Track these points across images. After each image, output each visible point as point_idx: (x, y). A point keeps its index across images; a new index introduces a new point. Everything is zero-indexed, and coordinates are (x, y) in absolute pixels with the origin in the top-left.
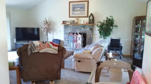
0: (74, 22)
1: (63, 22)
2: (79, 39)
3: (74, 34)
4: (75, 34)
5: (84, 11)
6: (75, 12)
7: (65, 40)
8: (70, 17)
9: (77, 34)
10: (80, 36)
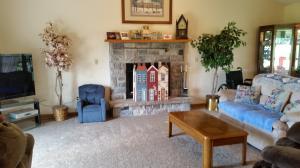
0: (139, 34)
1: (109, 34)
2: (163, 79)
3: (148, 65)
4: (153, 66)
5: (162, 7)
6: (140, 9)
7: (116, 85)
8: (124, 22)
9: (156, 65)
10: (163, 70)
